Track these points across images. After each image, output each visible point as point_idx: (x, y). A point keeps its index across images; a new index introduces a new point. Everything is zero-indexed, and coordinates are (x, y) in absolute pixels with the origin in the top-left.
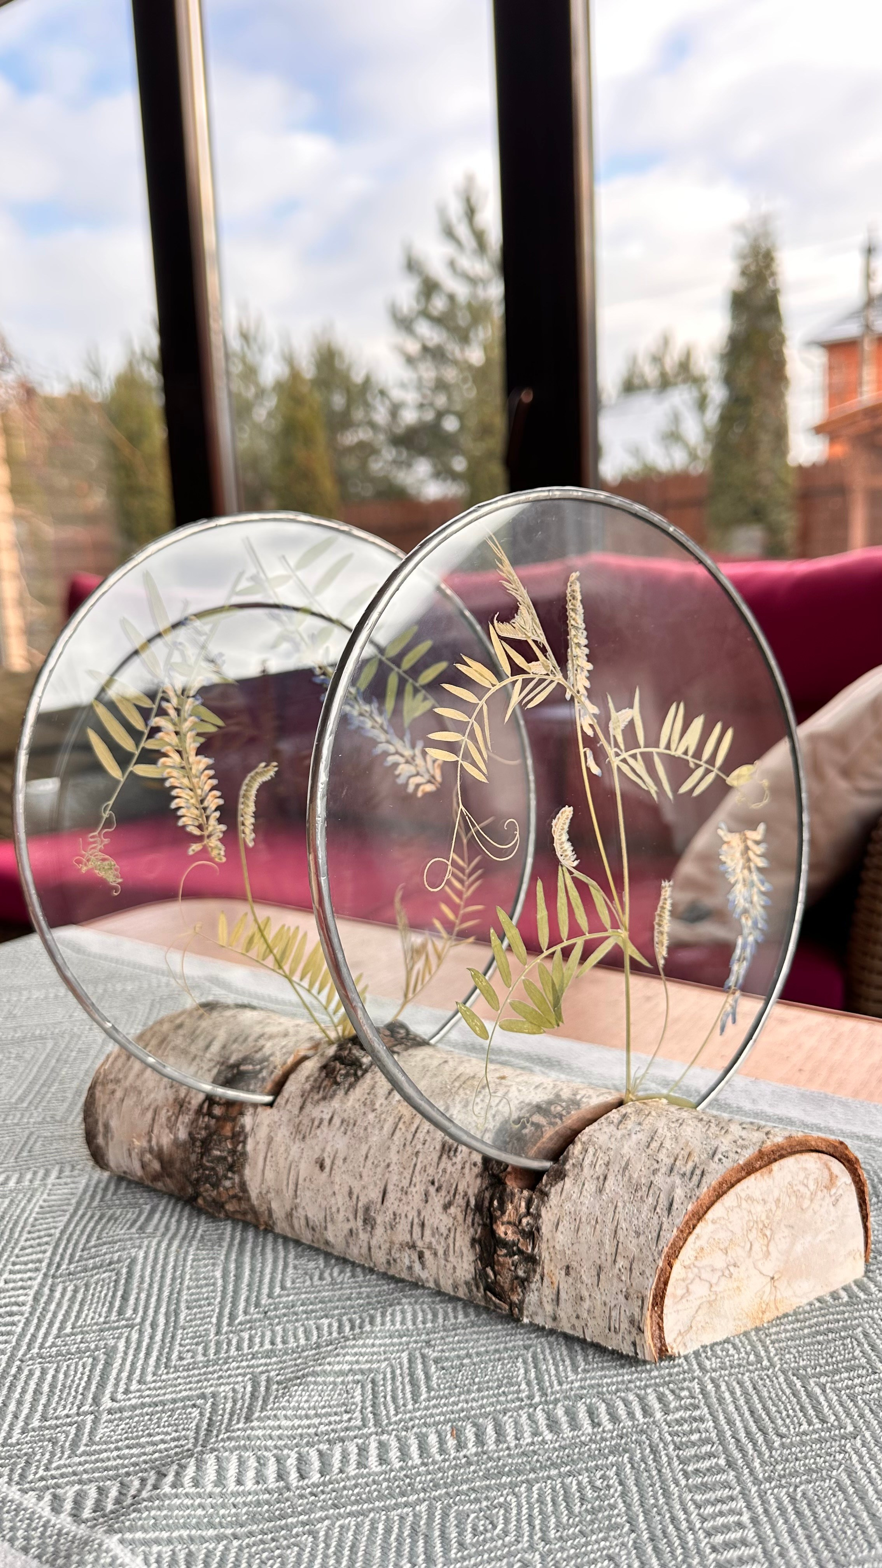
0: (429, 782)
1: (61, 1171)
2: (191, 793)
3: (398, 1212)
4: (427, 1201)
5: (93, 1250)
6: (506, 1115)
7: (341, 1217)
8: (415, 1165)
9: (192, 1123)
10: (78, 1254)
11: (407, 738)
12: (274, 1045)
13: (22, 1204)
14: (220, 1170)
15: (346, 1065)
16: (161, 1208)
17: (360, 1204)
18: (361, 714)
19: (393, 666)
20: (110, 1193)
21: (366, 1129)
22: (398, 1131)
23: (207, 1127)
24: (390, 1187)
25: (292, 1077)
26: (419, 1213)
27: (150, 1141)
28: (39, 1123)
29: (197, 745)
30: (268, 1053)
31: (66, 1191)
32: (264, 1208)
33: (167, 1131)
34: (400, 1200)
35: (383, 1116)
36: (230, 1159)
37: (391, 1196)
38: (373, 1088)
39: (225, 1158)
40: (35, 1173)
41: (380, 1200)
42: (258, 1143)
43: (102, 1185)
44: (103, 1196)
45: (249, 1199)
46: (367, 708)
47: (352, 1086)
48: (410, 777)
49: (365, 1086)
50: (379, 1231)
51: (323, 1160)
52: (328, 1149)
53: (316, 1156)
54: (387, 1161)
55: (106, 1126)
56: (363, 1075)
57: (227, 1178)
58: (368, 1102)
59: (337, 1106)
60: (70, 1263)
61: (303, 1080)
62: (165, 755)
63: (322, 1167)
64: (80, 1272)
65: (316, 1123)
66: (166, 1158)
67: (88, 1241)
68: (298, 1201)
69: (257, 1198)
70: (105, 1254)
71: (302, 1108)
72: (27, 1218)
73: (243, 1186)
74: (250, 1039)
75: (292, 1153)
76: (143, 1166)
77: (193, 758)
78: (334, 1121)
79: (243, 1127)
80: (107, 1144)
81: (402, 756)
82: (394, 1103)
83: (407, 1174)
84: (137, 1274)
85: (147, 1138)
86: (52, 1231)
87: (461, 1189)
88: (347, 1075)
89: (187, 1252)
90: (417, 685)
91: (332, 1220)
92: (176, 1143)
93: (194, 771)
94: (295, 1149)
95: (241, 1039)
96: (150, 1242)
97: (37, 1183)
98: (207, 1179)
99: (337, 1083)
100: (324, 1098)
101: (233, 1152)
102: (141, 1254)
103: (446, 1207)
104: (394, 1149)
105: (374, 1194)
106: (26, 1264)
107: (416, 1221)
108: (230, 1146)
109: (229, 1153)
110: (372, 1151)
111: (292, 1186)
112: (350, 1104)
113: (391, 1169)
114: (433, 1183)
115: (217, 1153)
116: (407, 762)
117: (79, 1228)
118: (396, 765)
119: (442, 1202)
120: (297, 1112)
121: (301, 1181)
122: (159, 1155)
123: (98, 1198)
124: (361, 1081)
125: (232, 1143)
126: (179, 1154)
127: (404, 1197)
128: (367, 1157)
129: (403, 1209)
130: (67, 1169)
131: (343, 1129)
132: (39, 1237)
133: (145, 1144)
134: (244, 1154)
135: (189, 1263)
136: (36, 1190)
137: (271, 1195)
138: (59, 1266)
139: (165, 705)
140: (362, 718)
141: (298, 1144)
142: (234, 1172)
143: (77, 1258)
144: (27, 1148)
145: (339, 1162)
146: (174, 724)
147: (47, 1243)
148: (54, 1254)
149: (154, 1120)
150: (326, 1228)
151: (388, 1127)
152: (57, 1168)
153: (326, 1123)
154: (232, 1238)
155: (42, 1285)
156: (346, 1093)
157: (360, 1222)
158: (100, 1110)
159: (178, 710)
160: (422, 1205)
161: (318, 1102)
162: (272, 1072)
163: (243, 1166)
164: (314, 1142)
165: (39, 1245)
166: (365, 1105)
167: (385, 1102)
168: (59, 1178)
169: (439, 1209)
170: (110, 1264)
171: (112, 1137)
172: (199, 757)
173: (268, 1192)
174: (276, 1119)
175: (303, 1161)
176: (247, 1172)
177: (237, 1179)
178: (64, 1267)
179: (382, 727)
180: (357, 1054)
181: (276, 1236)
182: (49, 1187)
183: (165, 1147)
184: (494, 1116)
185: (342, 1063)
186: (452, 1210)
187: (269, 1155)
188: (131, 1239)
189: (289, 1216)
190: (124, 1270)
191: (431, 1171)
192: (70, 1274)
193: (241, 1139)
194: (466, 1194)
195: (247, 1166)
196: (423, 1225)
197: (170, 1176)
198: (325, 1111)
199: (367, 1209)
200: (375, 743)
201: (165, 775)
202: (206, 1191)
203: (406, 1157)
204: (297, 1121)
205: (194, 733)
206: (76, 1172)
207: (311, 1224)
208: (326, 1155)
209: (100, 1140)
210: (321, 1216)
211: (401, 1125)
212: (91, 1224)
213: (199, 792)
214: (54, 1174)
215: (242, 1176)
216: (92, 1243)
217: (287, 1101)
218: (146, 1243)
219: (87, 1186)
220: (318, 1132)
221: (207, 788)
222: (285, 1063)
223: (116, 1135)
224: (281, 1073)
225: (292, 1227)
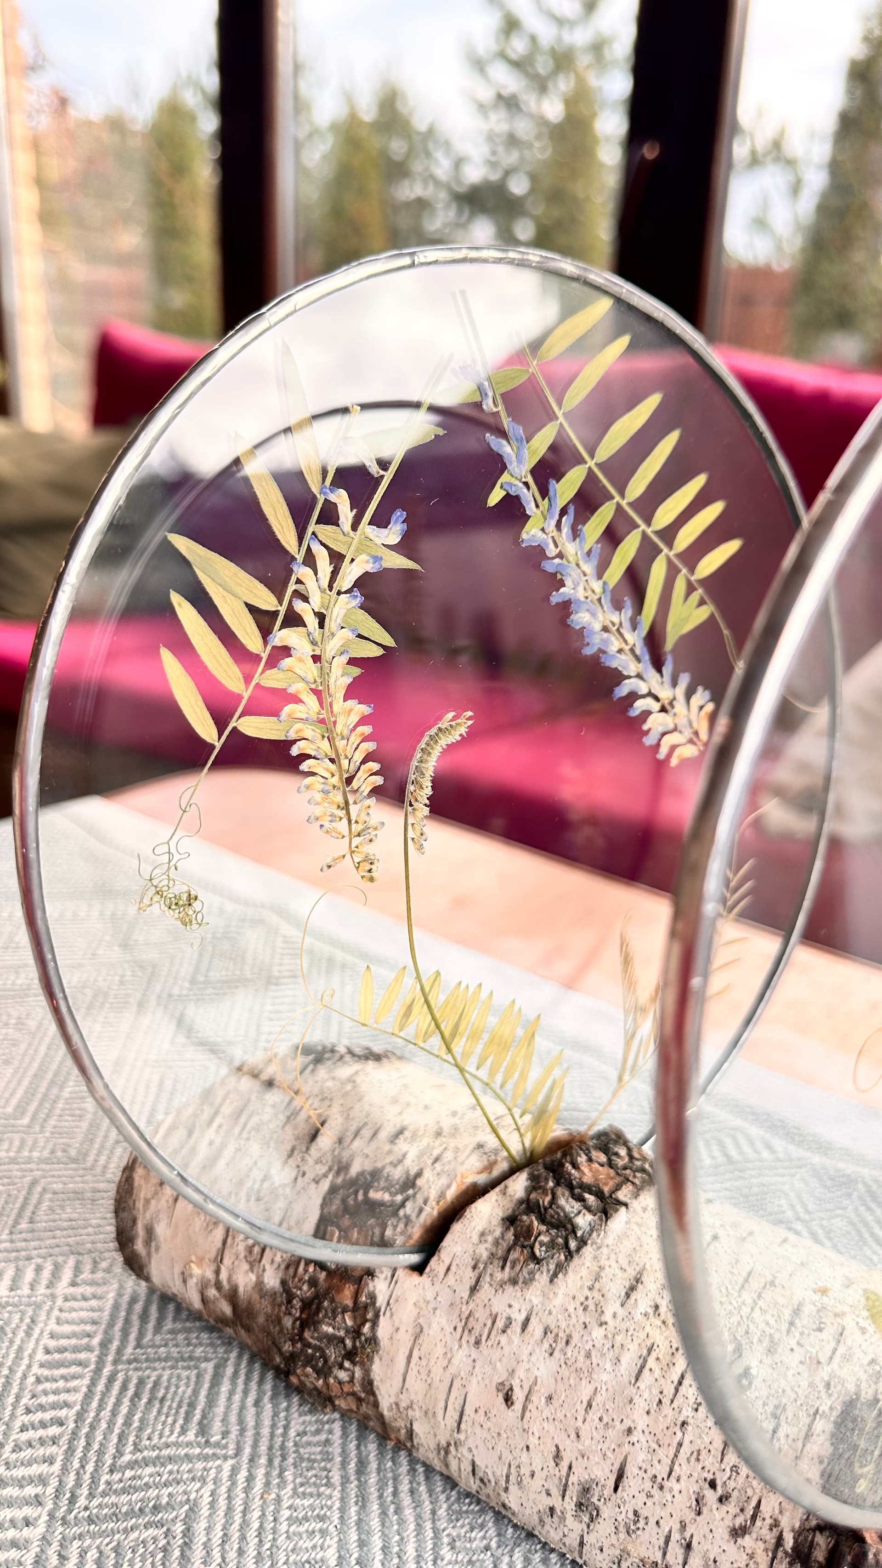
0: (691, 741)
1: (77, 1270)
2: (333, 767)
3: (643, 1513)
4: (699, 1513)
5: (129, 1474)
6: (851, 1387)
7: (537, 1483)
8: (680, 1445)
9: (287, 1267)
10: (105, 1478)
11: (667, 669)
12: (422, 1154)
13: (18, 1342)
14: (332, 1354)
15: (551, 1225)
16: (229, 1370)
17: (573, 1479)
18: (605, 629)
19: (661, 545)
20: (151, 1326)
21: (588, 1355)
22: (646, 1371)
23: (313, 1282)
24: (631, 1470)
25: (457, 1228)
26: (683, 1526)
27: (217, 1272)
28: (46, 1161)
29: (349, 680)
30: (413, 1172)
31: (84, 1314)
32: (401, 1423)
33: (246, 1266)
34: (649, 1496)
35: (619, 1339)
36: (349, 1343)
37: (633, 1484)
38: (597, 1279)
39: (342, 1340)
40: (39, 1269)
41: (611, 1483)
42: (397, 1330)
43: (138, 1307)
44: (141, 1334)
45: (376, 1405)
46: (615, 618)
47: (560, 1268)
48: (664, 734)
49: (584, 1272)
50: (603, 1529)
51: (511, 1389)
52: (521, 1373)
53: (497, 1379)
54: (628, 1423)
55: (150, 1232)
56: (578, 1249)
57: (341, 1367)
58: (590, 1303)
59: (536, 1301)
60: (91, 1496)
61: (475, 1238)
62: (295, 699)
63: (508, 1400)
64: (106, 1518)
65: (500, 1324)
66: (243, 1305)
67: (119, 1453)
68: (462, 1436)
69: (390, 1409)
70: (147, 1486)
71: (474, 1289)
72: (25, 1377)
73: (369, 1385)
74: (383, 1135)
75: (455, 1361)
76: (204, 1300)
77: (339, 704)
78: (530, 1328)
79: (373, 1297)
80: (149, 1254)
81: (657, 699)
82: (638, 1317)
83: (665, 1454)
84: (200, 1538)
85: (213, 1267)
86: (63, 1413)
87: (767, 1510)
88: (552, 1245)
89: (278, 1500)
90: (693, 579)
91: (519, 1483)
92: (259, 1285)
93: (339, 728)
94: (461, 1356)
95: (366, 1133)
96: (219, 1469)
97: (41, 1290)
98: (309, 1361)
99: (533, 1258)
100: (514, 1282)
101: (356, 1332)
102: (206, 1492)
103: (738, 1532)
104: (641, 1405)
105: (604, 1474)
106: (20, 1483)
107: (675, 1536)
108: (349, 1323)
109: (347, 1331)
110: (599, 1399)
111: (452, 1415)
112: (558, 1301)
113: (634, 1439)
114: (713, 1485)
115: (328, 1329)
116: (663, 710)
117: (106, 1414)
118: (647, 714)
119: (728, 1522)
120: (466, 1294)
121: (469, 1410)
122: (232, 1296)
123: (133, 1337)
124: (576, 1260)
125: (354, 1318)
126: (264, 1307)
127: (655, 1492)
128: (590, 1405)
129: (651, 1511)
130: (87, 1267)
131: (546, 1345)
132: (43, 1425)
133: (210, 1275)
134: (373, 1340)
135: (283, 1527)
136: (38, 1306)
137: (416, 1413)
138: (73, 1500)
139: (300, 606)
140: (605, 635)
141: (465, 1350)
142: (354, 1363)
143: (102, 1487)
144: (28, 1213)
145: (539, 1399)
146: (314, 643)
147: (54, 1441)
148: (65, 1469)
149: (224, 1242)
150: (506, 1490)
151: (629, 1360)
152: (71, 1262)
153: (517, 1327)
154: (344, 1454)
155: (45, 1540)
156: (551, 1281)
157: (570, 1505)
158: (140, 1205)
159: (321, 618)
160: (690, 1515)
161: (502, 1284)
162: (421, 1211)
163: (371, 1359)
164: (496, 1354)
165: (42, 1442)
166: (585, 1309)
167: (621, 1312)
168: (73, 1284)
169: (722, 1533)
170: (156, 1509)
171: (157, 1249)
172: (350, 703)
173: (410, 1407)
174: (430, 1296)
175: (474, 1380)
176: (377, 1369)
177: (358, 1373)
178: (82, 1502)
179: (632, 650)
180: (568, 1208)
181: (413, 1462)
182: (59, 1302)
183: (241, 1289)
184: (828, 1386)
185: (542, 1220)
186: (747, 1541)
187: (416, 1354)
188: (188, 1458)
189: (445, 1450)
190: (179, 1528)
191: (710, 1461)
192: (90, 1520)
193: (370, 1316)
194: (776, 1524)
195: (376, 1359)
196: (689, 1547)
197: (248, 1329)
198: (516, 1306)
199: (586, 1490)
200: (618, 677)
201: (292, 736)
202: (307, 1376)
203: (663, 1424)
204: (466, 1311)
205: (345, 659)
206: (100, 1275)
207: (480, 1474)
208: (516, 1383)
209: (139, 1246)
210: (502, 1471)
211: (651, 1363)
212: (124, 1410)
213: (345, 763)
214: (67, 1274)
215: (367, 1372)
216: (127, 1458)
217: (448, 1269)
218: (213, 1473)
219: (116, 1307)
220: (504, 1339)
221: (359, 757)
222: (442, 1195)
223: (164, 1247)
224: (435, 1213)
225: (447, 1466)
